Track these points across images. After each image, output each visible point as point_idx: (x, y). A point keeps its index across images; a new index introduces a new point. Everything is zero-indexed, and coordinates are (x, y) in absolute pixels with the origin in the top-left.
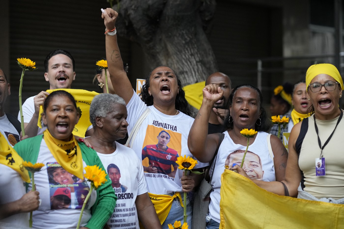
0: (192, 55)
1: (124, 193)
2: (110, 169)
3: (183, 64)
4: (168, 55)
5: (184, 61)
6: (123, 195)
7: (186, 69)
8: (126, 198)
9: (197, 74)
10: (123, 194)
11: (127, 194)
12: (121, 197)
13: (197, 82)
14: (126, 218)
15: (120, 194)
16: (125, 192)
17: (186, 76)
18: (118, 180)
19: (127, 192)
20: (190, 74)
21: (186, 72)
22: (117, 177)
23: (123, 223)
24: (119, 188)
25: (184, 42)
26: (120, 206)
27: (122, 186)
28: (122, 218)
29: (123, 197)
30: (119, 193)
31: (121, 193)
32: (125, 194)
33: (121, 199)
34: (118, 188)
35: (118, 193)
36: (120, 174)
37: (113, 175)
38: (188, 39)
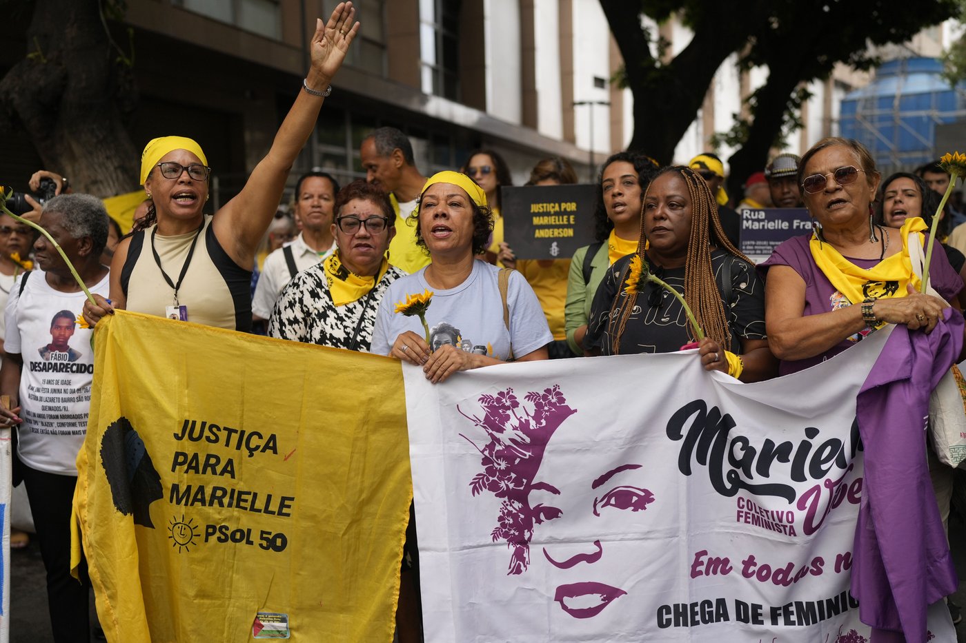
0: (108, 158)
1: (71, 363)
2: (58, 319)
3: (96, 171)
4: (73, 158)
5: (96, 167)
6: (69, 366)
7: (100, 177)
8: (73, 372)
9: (116, 184)
10: (69, 364)
11: (78, 365)
12: (63, 368)
13: (117, 195)
14: (69, 405)
15: (63, 364)
16: (74, 361)
17: (101, 187)
18: (67, 339)
19: (78, 362)
20: (106, 184)
21: (101, 182)
22: (67, 335)
23: (63, 413)
24: (64, 353)
25: (95, 140)
26: (60, 383)
27: (71, 349)
28: (62, 405)
29: (69, 370)
30: (63, 362)
31: (65, 362)
32: (75, 364)
33: (63, 371)
34: (62, 353)
35: (61, 362)
36: (74, 328)
37: (61, 329)
38: (101, 137)
